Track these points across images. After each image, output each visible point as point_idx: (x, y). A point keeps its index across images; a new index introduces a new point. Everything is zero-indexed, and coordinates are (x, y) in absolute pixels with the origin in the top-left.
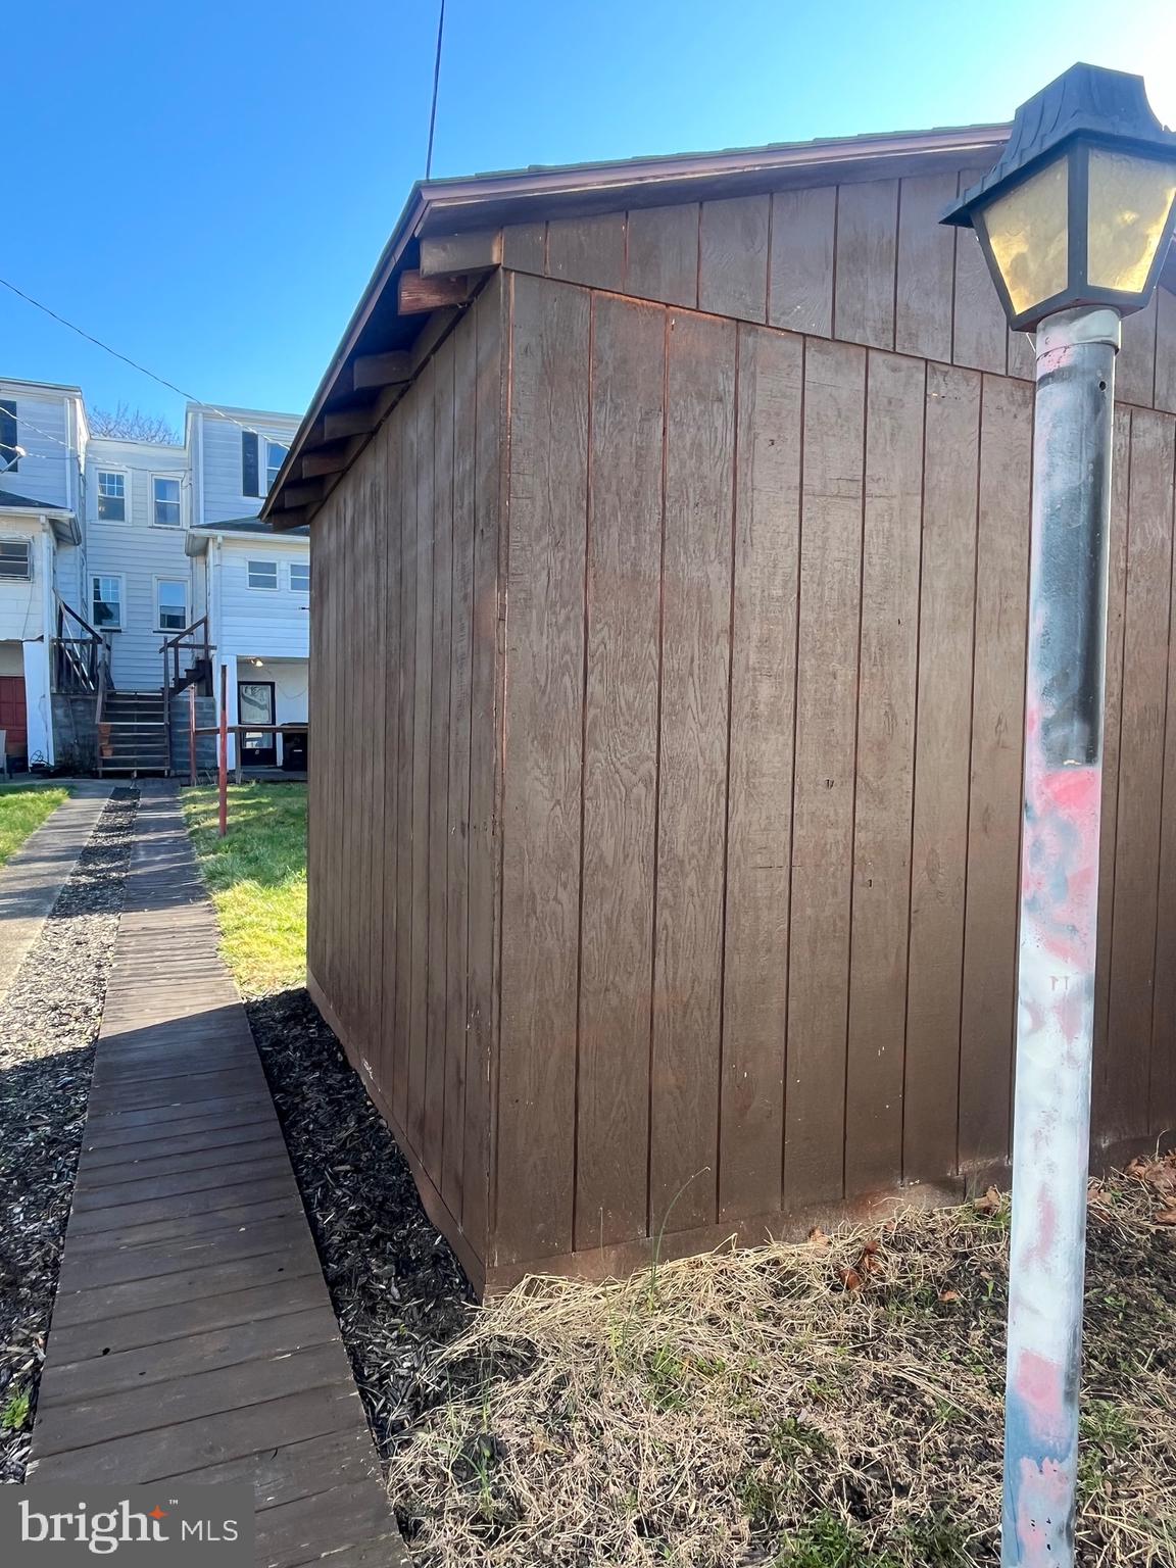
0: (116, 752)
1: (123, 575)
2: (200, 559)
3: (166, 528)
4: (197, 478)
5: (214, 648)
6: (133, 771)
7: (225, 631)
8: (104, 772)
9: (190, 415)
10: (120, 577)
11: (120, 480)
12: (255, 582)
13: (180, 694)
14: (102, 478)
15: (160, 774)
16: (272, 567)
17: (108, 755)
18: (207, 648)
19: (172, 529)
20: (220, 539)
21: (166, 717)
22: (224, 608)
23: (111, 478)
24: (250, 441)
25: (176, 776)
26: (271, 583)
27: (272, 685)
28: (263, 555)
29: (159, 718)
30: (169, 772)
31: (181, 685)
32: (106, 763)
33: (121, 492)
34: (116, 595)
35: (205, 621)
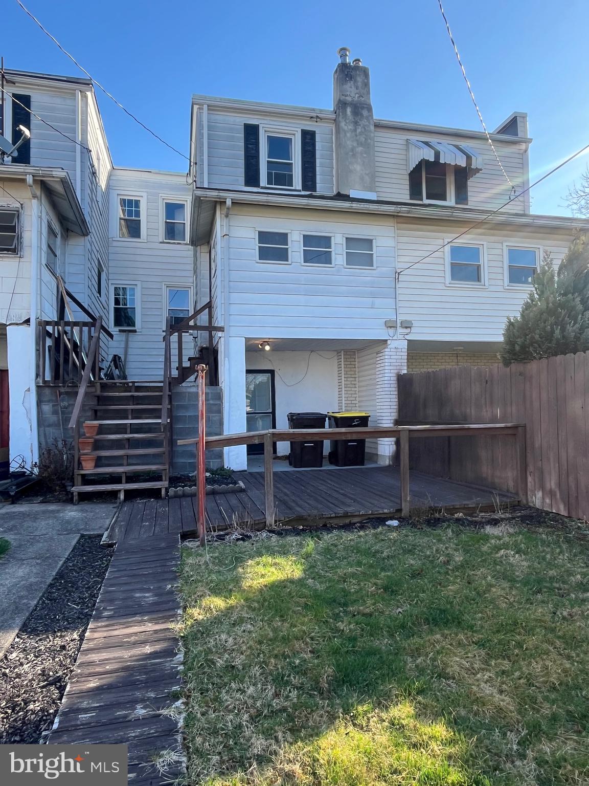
0: (99, 462)
1: (139, 283)
2: (205, 248)
3: (174, 243)
4: (202, 169)
5: (221, 329)
6: (120, 491)
7: (234, 309)
8: (80, 494)
9: (196, 107)
10: (136, 285)
11: (137, 203)
12: (265, 254)
13: (183, 384)
14: (123, 202)
15: (155, 494)
16: (283, 238)
17: (89, 468)
18: (211, 328)
19: (178, 243)
20: (229, 202)
21: (164, 413)
22: (231, 283)
23: (130, 201)
24: (251, 132)
25: (176, 496)
26: (282, 255)
27: (272, 372)
28: (274, 224)
29: (156, 414)
30: (167, 490)
31: (185, 373)
32: (86, 480)
33: (138, 214)
34: (133, 300)
35: (209, 306)
